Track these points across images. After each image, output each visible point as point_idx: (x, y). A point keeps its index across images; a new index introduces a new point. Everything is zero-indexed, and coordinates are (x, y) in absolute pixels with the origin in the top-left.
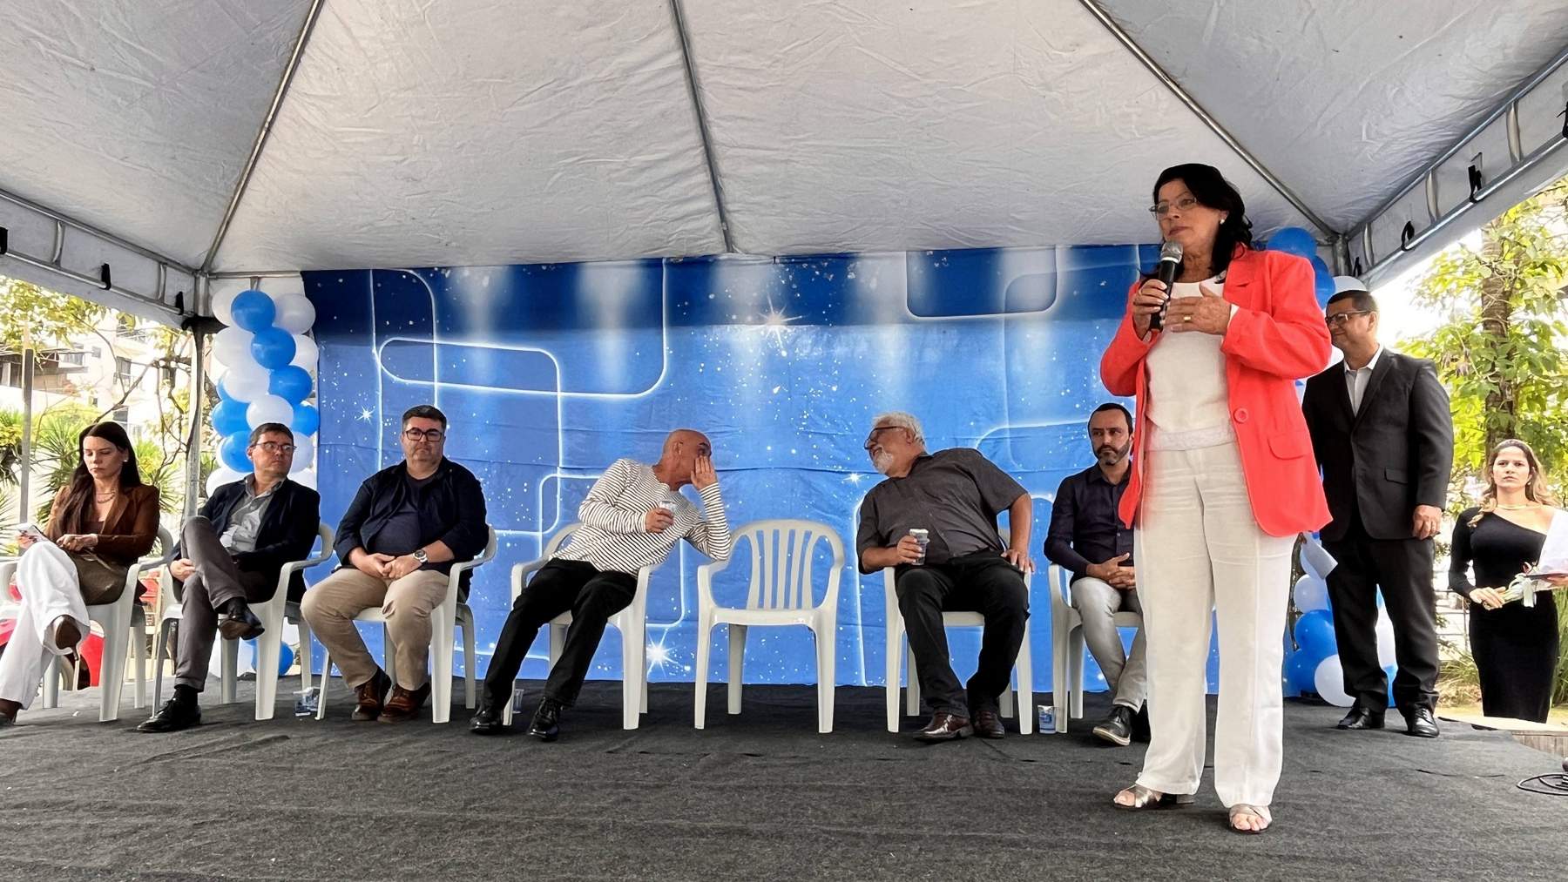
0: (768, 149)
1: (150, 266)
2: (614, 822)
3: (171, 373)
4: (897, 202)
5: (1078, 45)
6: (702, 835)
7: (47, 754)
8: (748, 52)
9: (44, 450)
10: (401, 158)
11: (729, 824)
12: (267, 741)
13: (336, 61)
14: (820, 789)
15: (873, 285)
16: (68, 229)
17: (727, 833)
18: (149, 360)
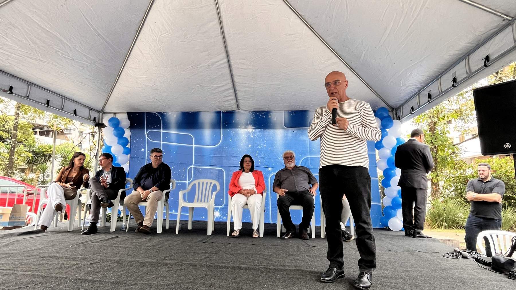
0: (249, 84)
1: (87, 110)
2: (204, 264)
3: (93, 136)
4: (282, 98)
5: (328, 60)
6: (228, 268)
7: (52, 241)
8: (244, 59)
9: (59, 155)
10: (154, 84)
11: (234, 265)
12: (113, 238)
13: (138, 59)
14: (259, 255)
15: (275, 119)
16: (66, 101)
17: (234, 268)
18: (88, 132)
